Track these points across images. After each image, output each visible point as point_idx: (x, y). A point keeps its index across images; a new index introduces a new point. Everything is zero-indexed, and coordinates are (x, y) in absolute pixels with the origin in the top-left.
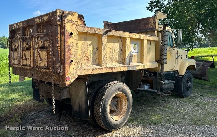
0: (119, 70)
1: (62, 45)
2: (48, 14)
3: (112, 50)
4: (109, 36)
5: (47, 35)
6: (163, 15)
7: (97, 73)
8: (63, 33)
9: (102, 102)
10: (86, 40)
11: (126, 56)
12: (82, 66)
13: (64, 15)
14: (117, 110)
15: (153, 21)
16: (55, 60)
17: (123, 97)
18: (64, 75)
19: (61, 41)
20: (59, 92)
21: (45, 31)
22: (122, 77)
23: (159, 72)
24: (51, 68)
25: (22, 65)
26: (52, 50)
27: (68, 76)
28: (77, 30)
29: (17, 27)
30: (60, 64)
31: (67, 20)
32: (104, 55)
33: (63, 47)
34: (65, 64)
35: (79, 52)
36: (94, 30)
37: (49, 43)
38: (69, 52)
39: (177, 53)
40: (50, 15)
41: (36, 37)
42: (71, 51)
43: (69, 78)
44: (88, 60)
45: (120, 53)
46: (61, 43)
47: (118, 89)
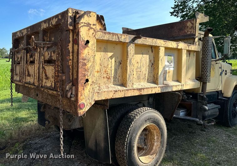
0: (150, 92)
1: (75, 58)
2: (56, 16)
3: (139, 64)
4: (137, 45)
5: (55, 44)
6: (204, 17)
7: (120, 97)
8: (76, 42)
9: (128, 138)
10: (106, 51)
11: (158, 72)
12: (101, 87)
13: (78, 16)
14: (145, 147)
15: (191, 25)
16: (65, 79)
17: (155, 129)
18: (77, 100)
19: (73, 52)
20: (69, 119)
21: (53, 39)
22: (148, 99)
23: (200, 93)
24: (60, 89)
25: (25, 83)
26: (62, 65)
27: (82, 102)
28: (94, 36)
29: (20, 35)
30: (71, 84)
31: (82, 23)
32: (130, 72)
33: (76, 60)
34: (78, 85)
35: (97, 68)
36: (117, 37)
37: (57, 56)
38: (84, 67)
39: (221, 68)
40: (60, 17)
41: (42, 47)
42: (86, 67)
43: (84, 105)
44: (109, 78)
45: (151, 69)
46: (73, 55)
47: (149, 119)
